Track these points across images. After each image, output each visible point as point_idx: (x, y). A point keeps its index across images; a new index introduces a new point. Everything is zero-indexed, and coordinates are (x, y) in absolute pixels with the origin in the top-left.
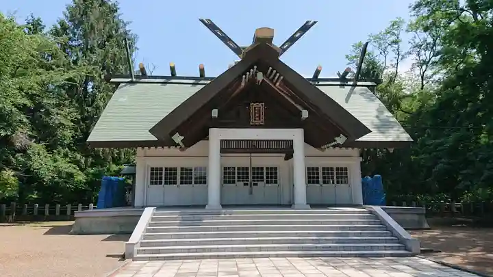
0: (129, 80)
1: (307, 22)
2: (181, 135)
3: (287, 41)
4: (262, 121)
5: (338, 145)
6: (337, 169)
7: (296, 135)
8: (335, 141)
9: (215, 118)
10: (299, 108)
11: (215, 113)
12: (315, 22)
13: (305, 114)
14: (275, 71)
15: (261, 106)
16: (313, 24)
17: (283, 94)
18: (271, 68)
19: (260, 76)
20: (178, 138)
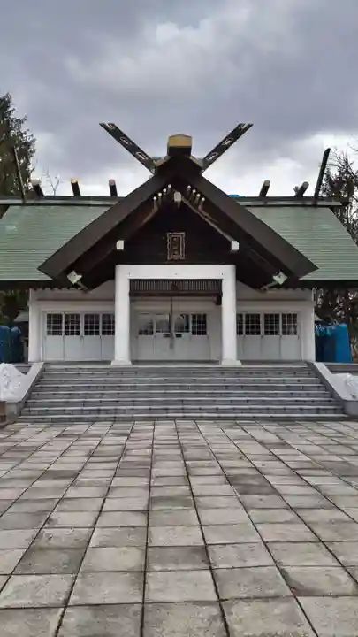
0: (20, 202)
1: (239, 125)
2: (78, 273)
3: (213, 151)
4: (181, 256)
5: (278, 286)
6: (284, 316)
7: (225, 273)
8: (274, 280)
9: (121, 251)
10: (228, 238)
11: (120, 245)
12: (250, 126)
13: (235, 246)
14: (194, 191)
15: (181, 235)
16: (246, 129)
17: (206, 220)
18: (189, 187)
19: (178, 197)
20: (75, 278)
